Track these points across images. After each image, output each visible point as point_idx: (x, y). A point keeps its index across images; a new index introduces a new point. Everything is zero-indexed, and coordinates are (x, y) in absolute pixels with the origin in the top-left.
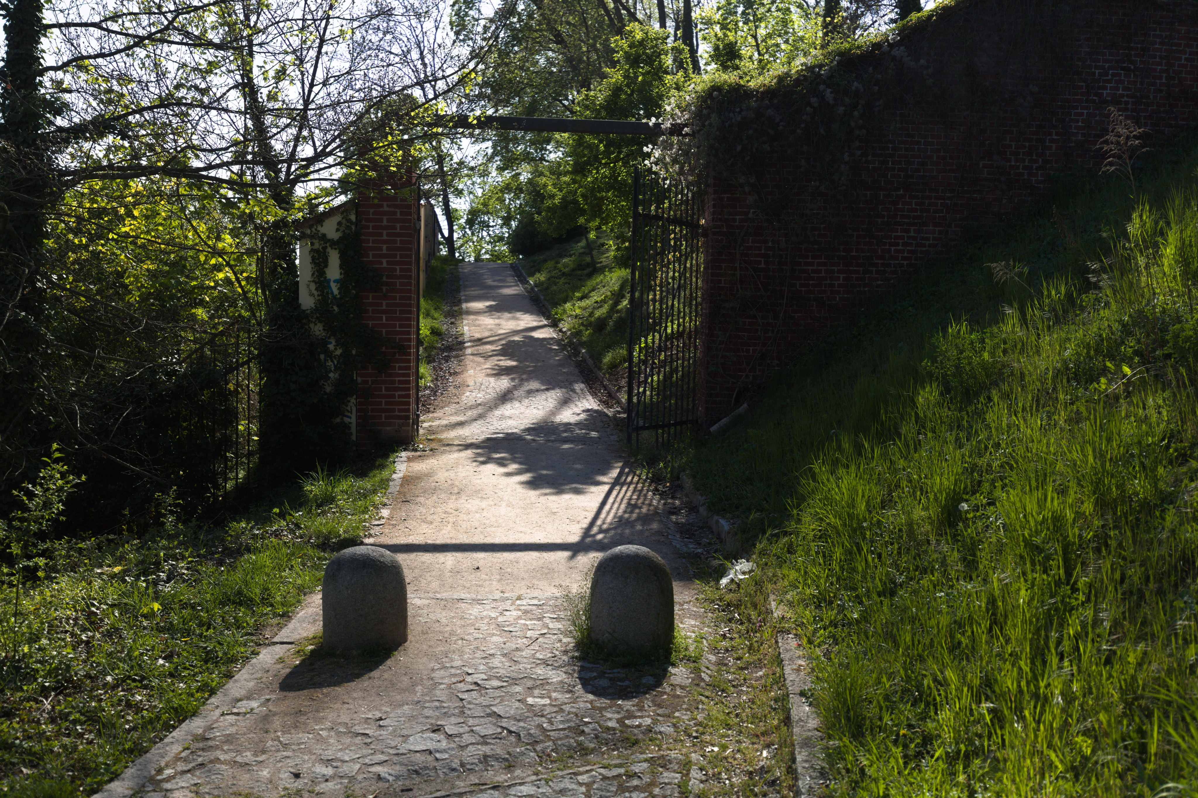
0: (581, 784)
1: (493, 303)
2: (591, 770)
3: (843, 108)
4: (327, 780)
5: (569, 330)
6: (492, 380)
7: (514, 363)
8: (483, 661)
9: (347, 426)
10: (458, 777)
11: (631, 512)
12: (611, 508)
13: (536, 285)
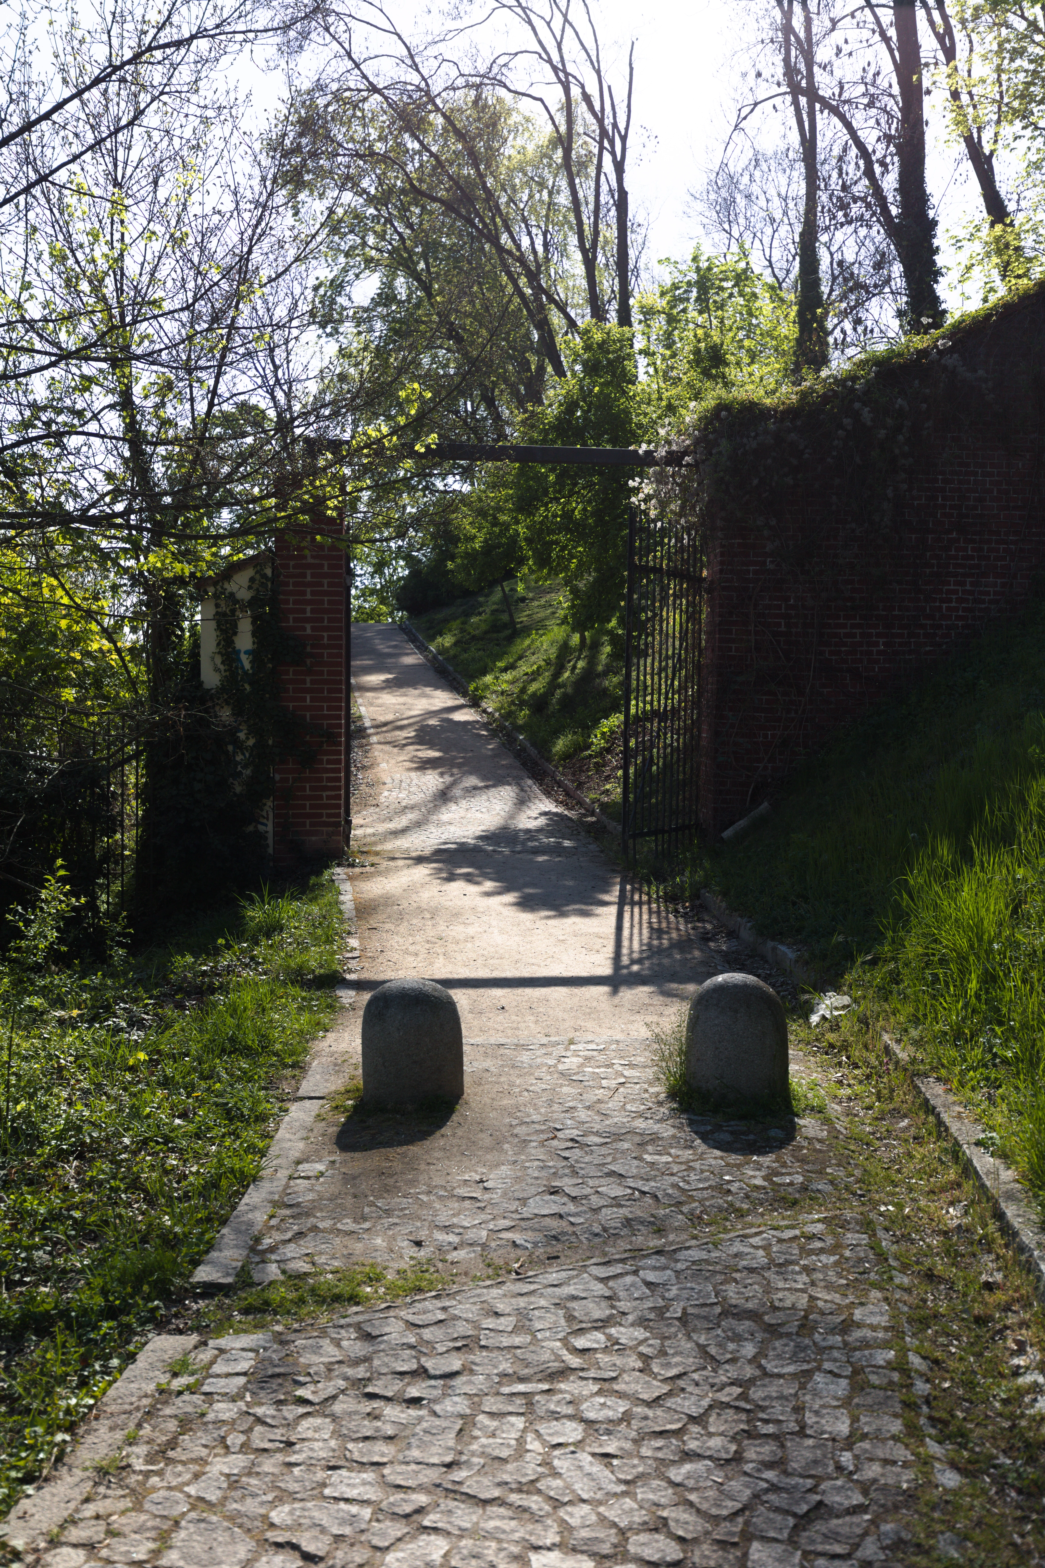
0: (757, 1248)
1: (390, 676)
2: (761, 1233)
3: (883, 432)
4: (455, 1249)
5: (496, 710)
6: (413, 774)
7: (437, 754)
8: (568, 1115)
9: (263, 836)
10: (605, 1243)
11: (659, 938)
12: (631, 935)
13: (440, 652)
